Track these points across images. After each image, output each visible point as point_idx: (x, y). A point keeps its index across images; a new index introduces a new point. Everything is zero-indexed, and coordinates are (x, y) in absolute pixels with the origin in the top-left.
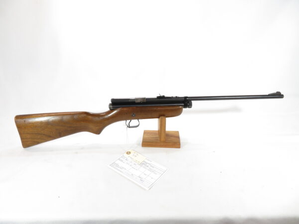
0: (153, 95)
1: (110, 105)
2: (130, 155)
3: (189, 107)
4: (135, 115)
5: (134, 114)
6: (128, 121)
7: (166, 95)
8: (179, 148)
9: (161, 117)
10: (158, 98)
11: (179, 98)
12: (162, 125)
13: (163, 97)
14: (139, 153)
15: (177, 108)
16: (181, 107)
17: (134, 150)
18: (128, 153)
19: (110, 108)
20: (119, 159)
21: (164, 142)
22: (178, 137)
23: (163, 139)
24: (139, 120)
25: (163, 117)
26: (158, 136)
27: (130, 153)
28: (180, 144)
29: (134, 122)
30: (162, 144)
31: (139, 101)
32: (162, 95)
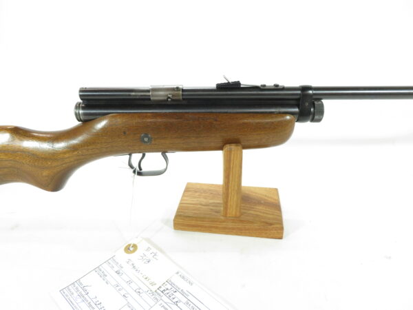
0: (206, 79)
1: (78, 106)
2: (134, 257)
3: (313, 120)
4: (150, 139)
5: (146, 136)
6: (136, 157)
7: (246, 81)
8: (281, 238)
9: (227, 147)
10: (221, 87)
11: (283, 89)
12: (232, 170)
13: (236, 86)
14: (161, 251)
15: (280, 119)
16: (288, 117)
17: (148, 240)
18: (131, 248)
19: (78, 116)
20: (98, 269)
21: (237, 219)
22: (277, 207)
23: (232, 211)
24: (168, 155)
25: (233, 147)
26: (220, 200)
27: (135, 246)
28: (282, 229)
29: (153, 160)
30: (230, 225)
31: (161, 96)
32: (232, 80)
